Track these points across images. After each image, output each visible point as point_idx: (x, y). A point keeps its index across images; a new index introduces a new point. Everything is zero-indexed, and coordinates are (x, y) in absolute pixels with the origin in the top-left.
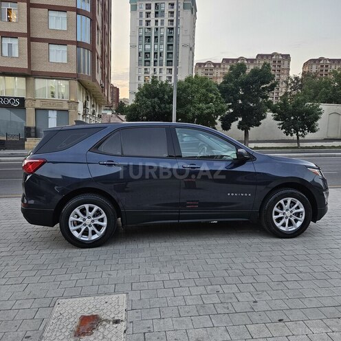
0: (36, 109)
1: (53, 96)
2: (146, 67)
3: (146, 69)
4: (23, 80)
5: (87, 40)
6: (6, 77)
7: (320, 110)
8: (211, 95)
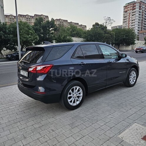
7: (72, 39)
8: (31, 31)
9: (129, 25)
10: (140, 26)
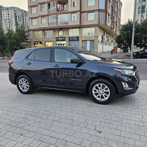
0: (83, 41)
1: (89, 35)
2: (142, 14)
3: (142, 15)
4: (78, 29)
5: (103, 8)
6: (73, 29)
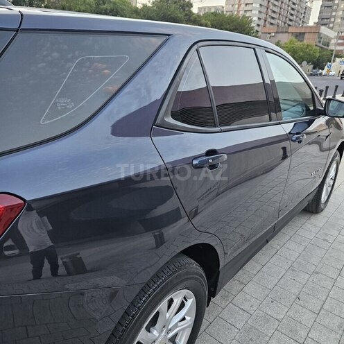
9: (238, 8)
10: (263, 16)
